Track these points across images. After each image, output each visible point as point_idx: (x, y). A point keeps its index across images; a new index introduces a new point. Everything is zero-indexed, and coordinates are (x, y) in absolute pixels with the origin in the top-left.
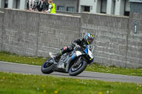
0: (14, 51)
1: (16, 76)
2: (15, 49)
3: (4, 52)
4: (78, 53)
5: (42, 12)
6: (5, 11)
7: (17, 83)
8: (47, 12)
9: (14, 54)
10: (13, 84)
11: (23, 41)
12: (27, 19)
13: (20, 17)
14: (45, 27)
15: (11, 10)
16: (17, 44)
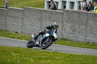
0: (70, 38)
1: (71, 55)
2: (71, 37)
3: (63, 39)
4: (47, 35)
5: (90, 12)
6: (64, 11)
7: (72, 60)
8: (93, 12)
9: (70, 40)
10: (69, 60)
11: (76, 32)
12: (79, 16)
13: (74, 15)
14: (91, 22)
15: (68, 10)
16: (72, 34)
